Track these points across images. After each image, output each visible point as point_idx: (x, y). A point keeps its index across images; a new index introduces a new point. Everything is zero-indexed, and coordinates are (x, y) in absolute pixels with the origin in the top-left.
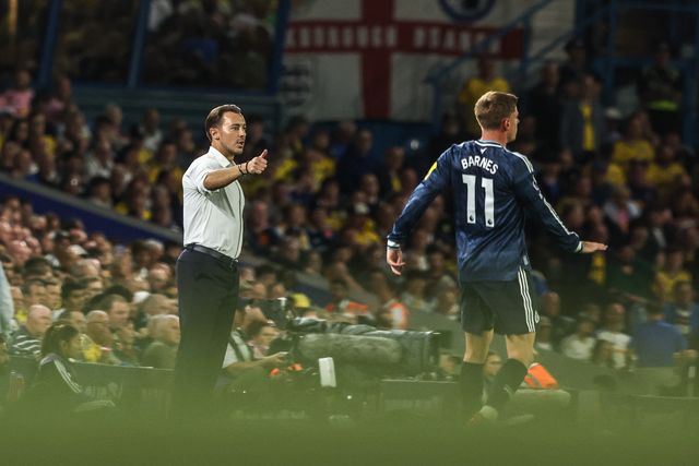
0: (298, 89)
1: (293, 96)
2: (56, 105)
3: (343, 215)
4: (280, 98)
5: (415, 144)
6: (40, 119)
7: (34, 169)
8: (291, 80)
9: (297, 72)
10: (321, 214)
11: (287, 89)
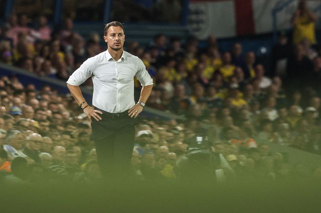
0: (198, 22)
1: (195, 26)
2: (66, 33)
3: (225, 90)
4: (189, 27)
5: (263, 50)
6: (57, 43)
7: (53, 71)
8: (194, 17)
9: (197, 12)
10: (213, 91)
11: (191, 22)
